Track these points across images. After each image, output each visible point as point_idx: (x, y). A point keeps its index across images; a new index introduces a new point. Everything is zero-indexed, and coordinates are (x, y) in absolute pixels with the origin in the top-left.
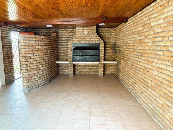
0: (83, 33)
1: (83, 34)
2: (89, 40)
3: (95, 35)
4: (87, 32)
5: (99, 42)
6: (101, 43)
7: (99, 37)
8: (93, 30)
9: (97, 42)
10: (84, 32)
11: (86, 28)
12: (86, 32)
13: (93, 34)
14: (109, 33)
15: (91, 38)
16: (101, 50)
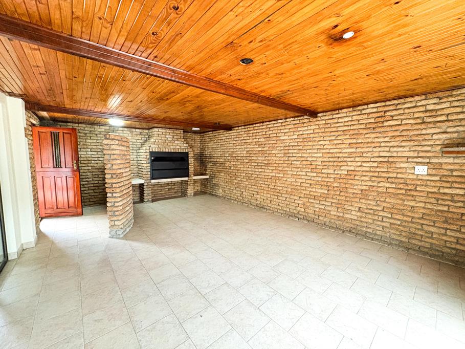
0: (165, 137)
1: (166, 139)
2: (174, 147)
3: (182, 141)
4: (171, 137)
5: (187, 151)
6: (189, 153)
7: (187, 145)
8: (179, 135)
9: (184, 151)
10: (167, 136)
11: (169, 131)
12: (169, 137)
13: (179, 140)
14: (192, 140)
15: (176, 145)
16: (190, 162)
